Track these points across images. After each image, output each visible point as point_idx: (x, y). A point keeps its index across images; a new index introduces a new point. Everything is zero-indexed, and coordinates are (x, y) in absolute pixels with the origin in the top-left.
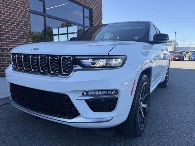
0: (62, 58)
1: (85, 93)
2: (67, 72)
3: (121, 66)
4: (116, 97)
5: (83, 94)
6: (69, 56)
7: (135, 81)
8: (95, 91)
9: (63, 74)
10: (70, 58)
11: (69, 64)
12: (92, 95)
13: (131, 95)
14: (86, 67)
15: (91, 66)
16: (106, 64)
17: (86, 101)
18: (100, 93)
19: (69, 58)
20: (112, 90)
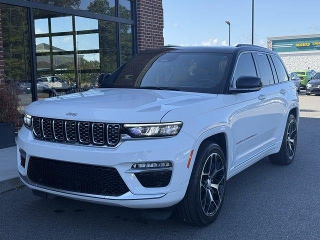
0: (108, 126)
1: (135, 166)
2: (113, 142)
3: (176, 135)
4: (171, 170)
5: (133, 167)
6: (117, 125)
7: (192, 151)
8: (146, 163)
9: (108, 144)
10: (118, 126)
11: (116, 133)
12: (142, 168)
13: (188, 167)
14: (135, 136)
15: (142, 134)
16: (159, 132)
17: (136, 174)
18: (152, 166)
19: (116, 126)
20: (165, 162)
